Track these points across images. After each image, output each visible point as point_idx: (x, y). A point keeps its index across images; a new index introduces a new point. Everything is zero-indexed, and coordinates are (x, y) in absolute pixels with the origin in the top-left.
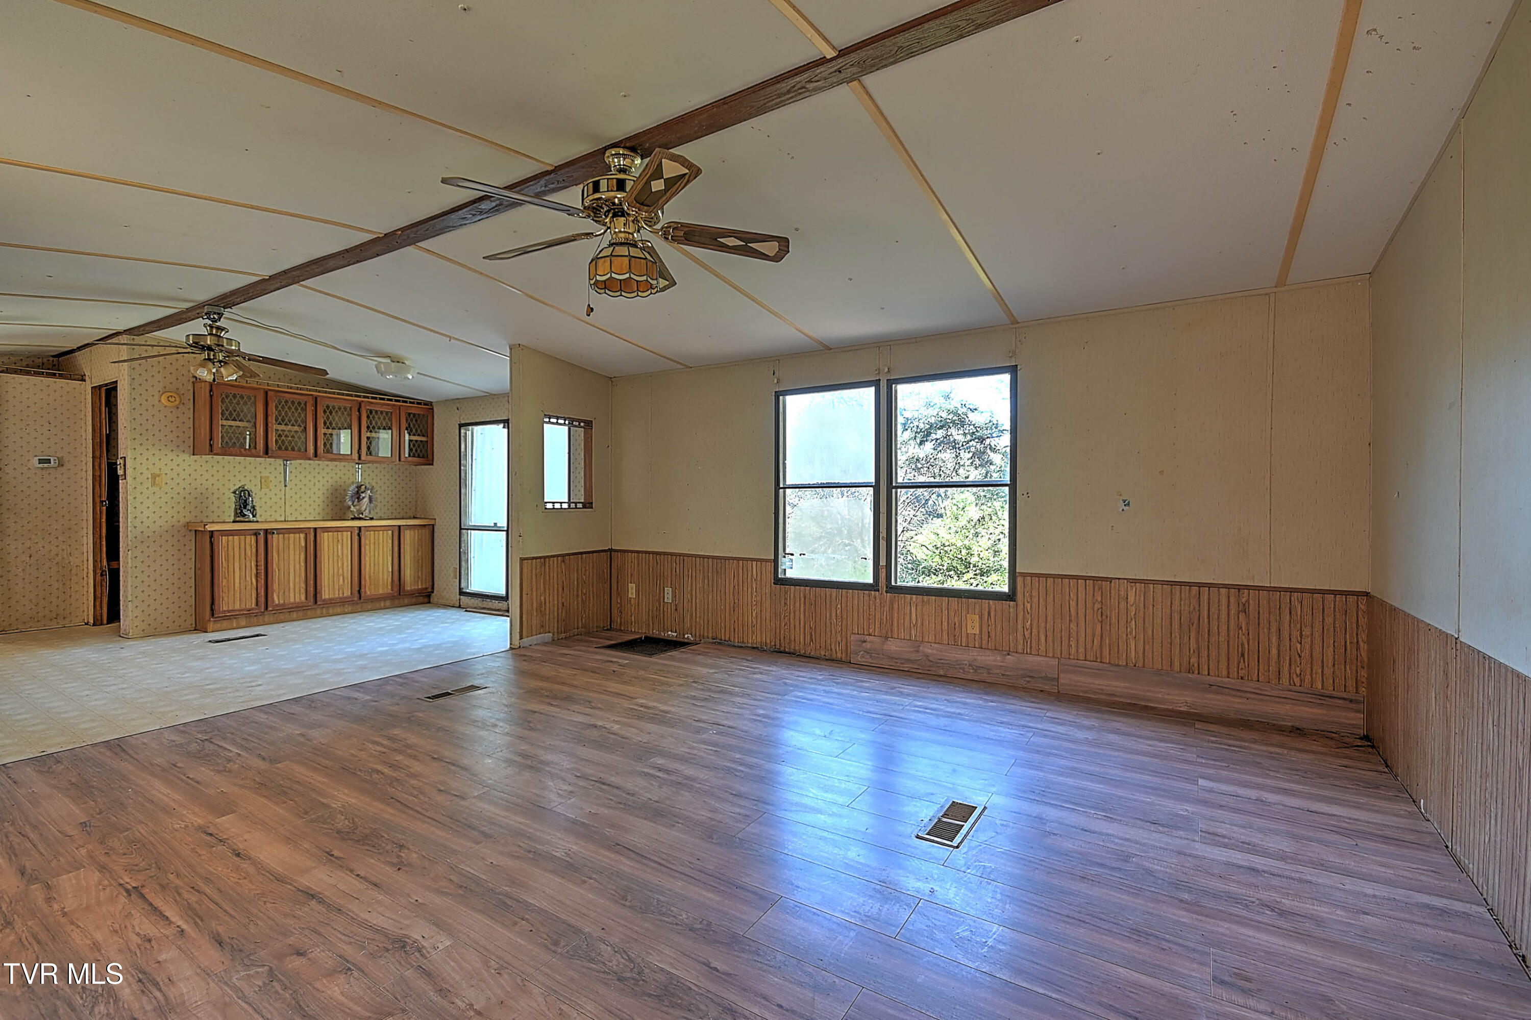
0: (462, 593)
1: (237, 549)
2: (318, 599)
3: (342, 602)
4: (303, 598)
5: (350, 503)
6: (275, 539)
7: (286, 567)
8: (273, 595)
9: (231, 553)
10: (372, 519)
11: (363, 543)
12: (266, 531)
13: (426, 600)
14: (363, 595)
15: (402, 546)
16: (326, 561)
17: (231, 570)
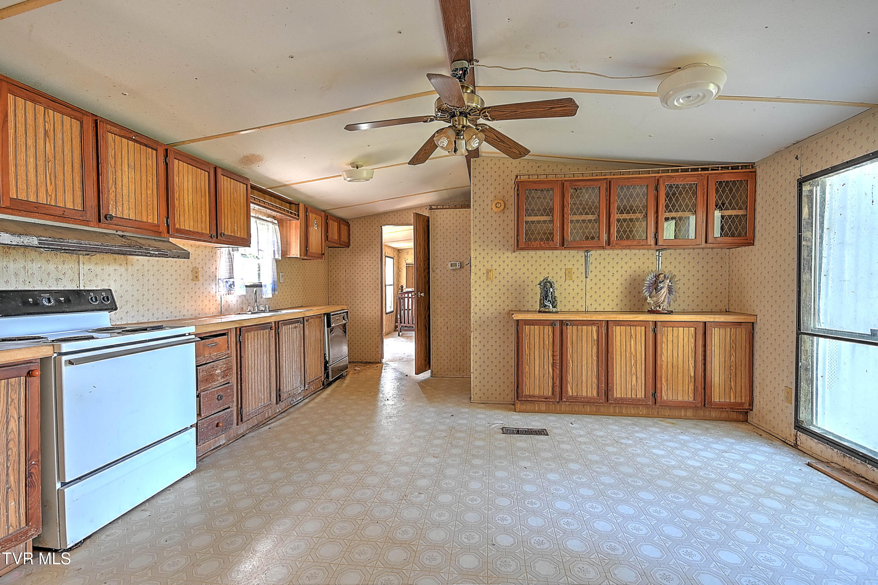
0: (799, 426)
1: (537, 338)
2: (610, 397)
3: (634, 403)
4: (595, 394)
5: (647, 294)
6: (570, 331)
7: (579, 358)
8: (567, 387)
9: (532, 341)
10: (670, 313)
11: (659, 341)
12: (561, 322)
13: (741, 417)
14: (658, 400)
15: (708, 348)
16: (618, 357)
17: (532, 358)
